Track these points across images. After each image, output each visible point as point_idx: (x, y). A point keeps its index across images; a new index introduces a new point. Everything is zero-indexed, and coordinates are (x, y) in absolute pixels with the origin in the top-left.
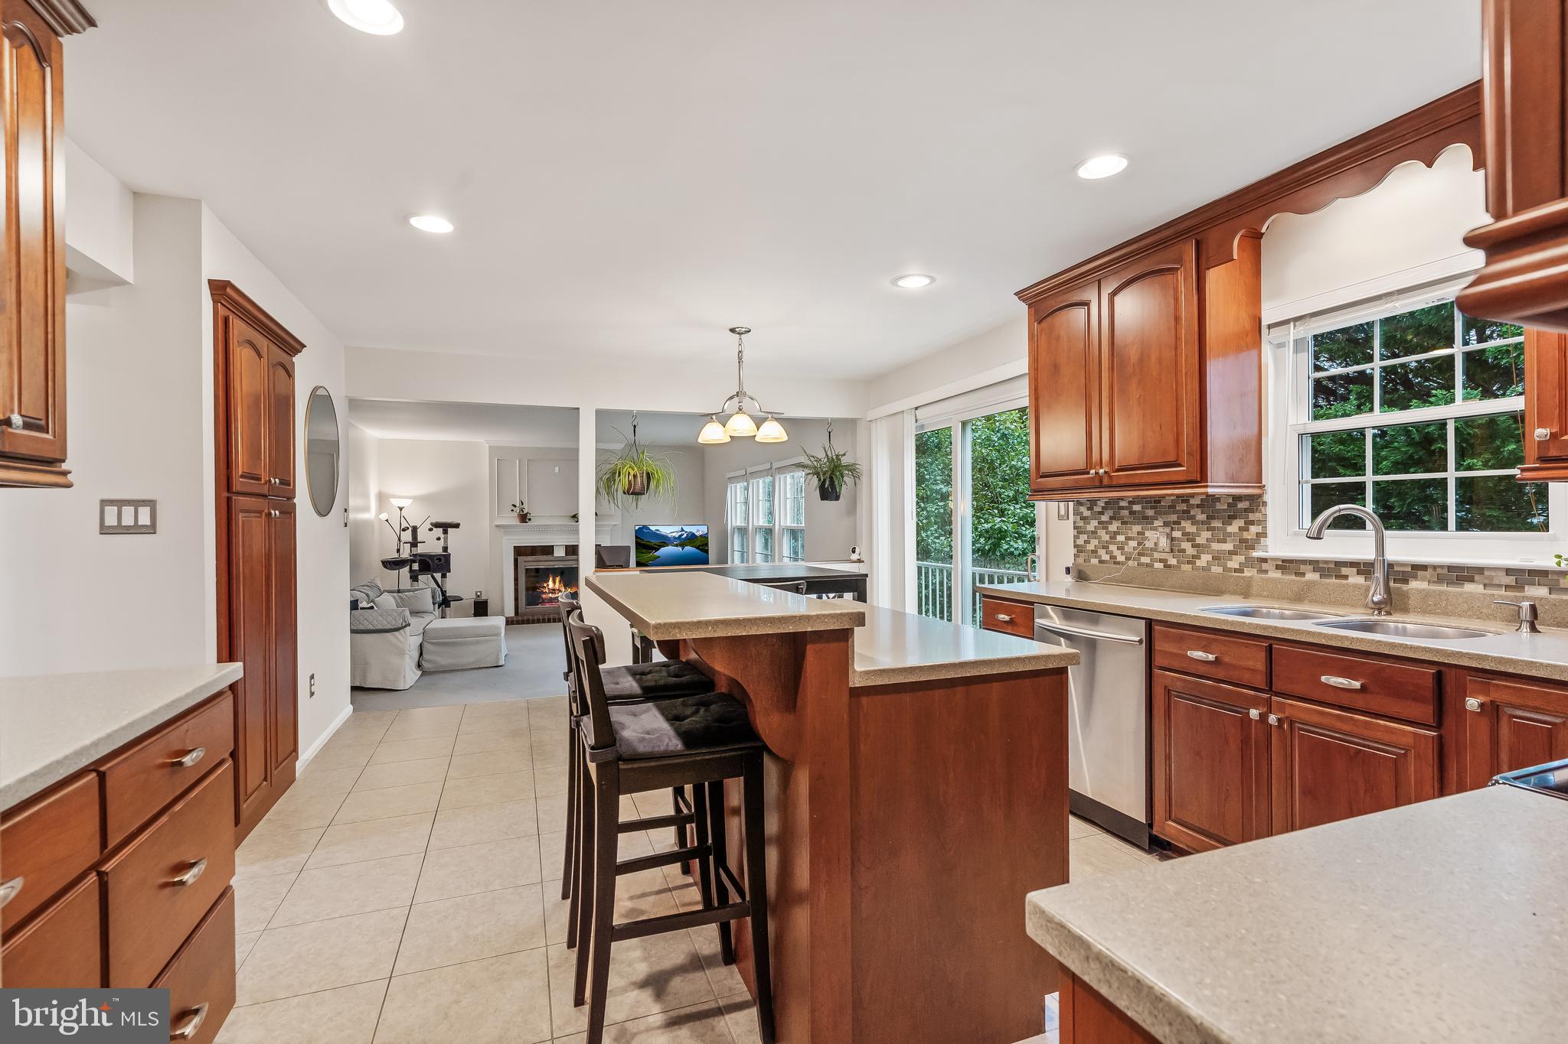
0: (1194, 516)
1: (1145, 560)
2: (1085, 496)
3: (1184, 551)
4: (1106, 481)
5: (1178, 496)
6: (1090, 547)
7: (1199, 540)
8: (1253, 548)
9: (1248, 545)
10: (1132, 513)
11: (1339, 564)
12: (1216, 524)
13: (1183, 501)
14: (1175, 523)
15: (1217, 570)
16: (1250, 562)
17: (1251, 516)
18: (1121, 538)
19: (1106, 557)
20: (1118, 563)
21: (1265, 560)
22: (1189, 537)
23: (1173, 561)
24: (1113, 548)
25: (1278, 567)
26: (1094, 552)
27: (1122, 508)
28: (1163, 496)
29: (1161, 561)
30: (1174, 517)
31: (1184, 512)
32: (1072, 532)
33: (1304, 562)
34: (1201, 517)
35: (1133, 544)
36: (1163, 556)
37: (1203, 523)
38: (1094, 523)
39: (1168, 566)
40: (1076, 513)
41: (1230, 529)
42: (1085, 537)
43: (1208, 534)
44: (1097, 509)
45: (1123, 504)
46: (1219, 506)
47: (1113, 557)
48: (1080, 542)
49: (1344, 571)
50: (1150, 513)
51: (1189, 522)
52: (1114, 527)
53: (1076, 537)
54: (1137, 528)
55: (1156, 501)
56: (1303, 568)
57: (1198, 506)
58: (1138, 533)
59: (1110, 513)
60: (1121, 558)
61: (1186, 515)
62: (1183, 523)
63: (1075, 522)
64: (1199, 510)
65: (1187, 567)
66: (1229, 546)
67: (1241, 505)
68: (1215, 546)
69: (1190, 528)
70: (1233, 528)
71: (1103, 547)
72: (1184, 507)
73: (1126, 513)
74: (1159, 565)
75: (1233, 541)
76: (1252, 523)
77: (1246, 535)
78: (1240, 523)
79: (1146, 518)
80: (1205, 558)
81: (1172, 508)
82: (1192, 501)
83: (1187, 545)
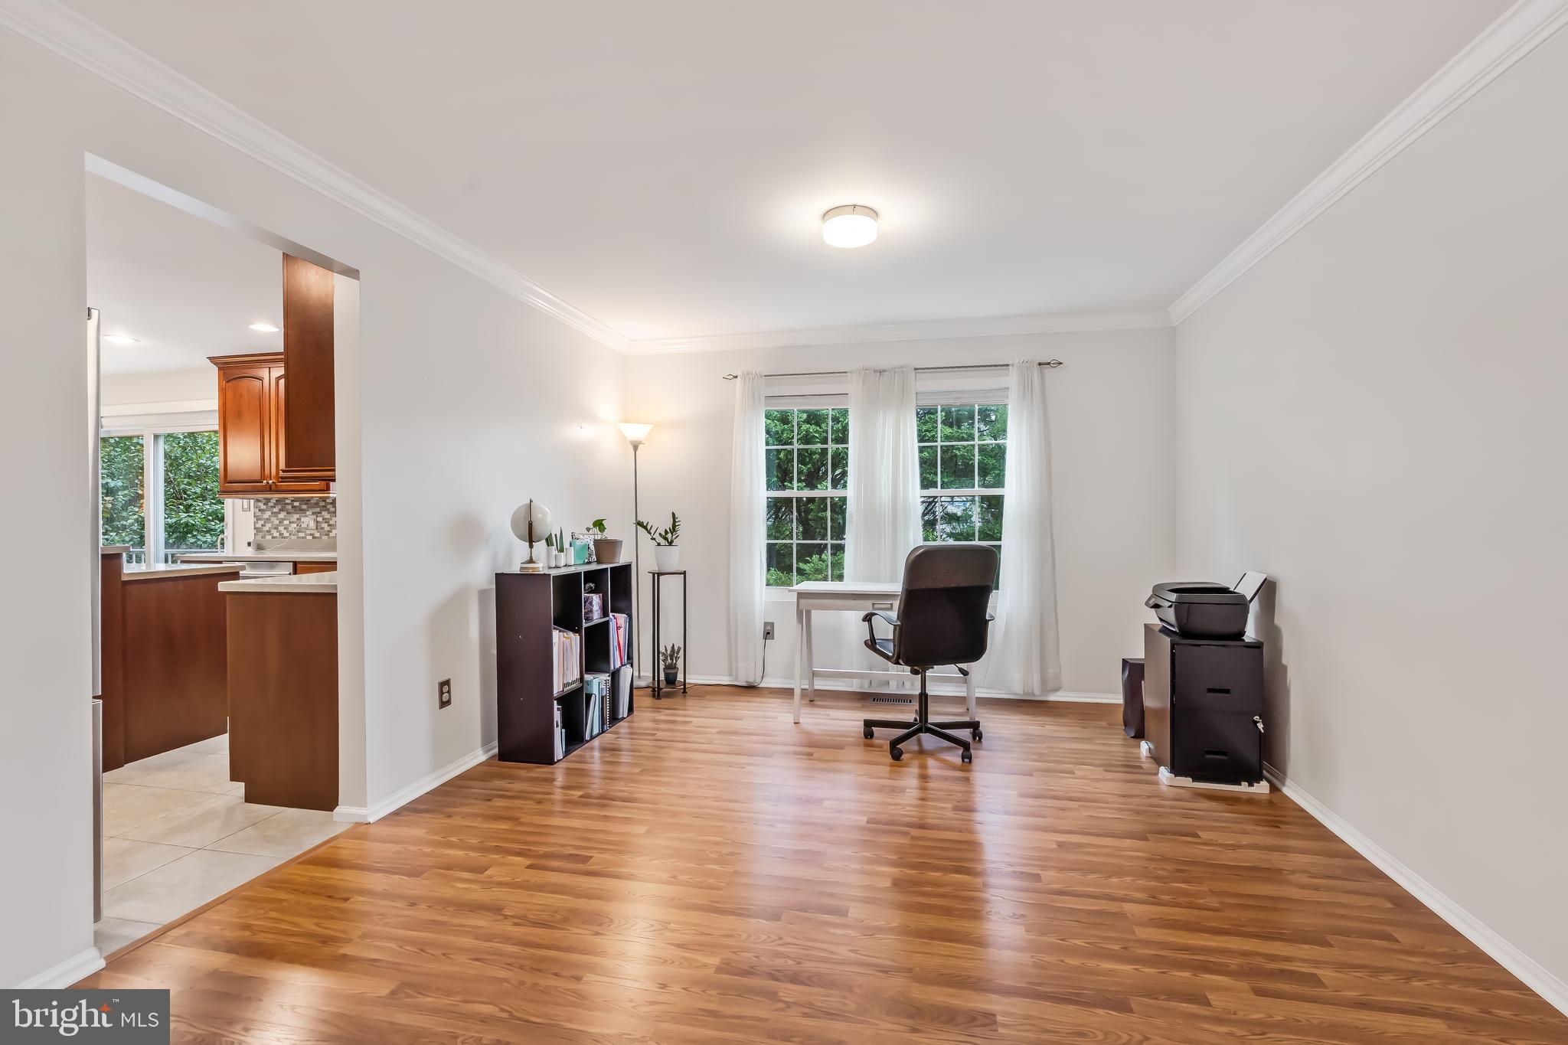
0: (329, 509)
1: (301, 535)
2: (261, 496)
3: (323, 528)
4: (273, 487)
5: (320, 498)
6: (266, 528)
7: (331, 523)
10: (293, 507)
13: (323, 501)
14: (319, 513)
18: (286, 522)
19: (276, 534)
20: (285, 537)
22: (326, 521)
23: (317, 535)
24: (281, 528)
26: (269, 531)
27: (287, 504)
28: (312, 498)
29: (311, 535)
30: (318, 510)
31: (323, 506)
32: (253, 519)
34: (331, 510)
35: (294, 525)
36: (311, 532)
38: (267, 514)
39: (314, 537)
40: (255, 507)
42: (262, 522)
44: (270, 504)
45: (287, 501)
47: (281, 534)
48: (259, 525)
50: (304, 507)
51: (326, 512)
52: (282, 515)
53: (255, 523)
54: (297, 516)
55: (307, 501)
57: (330, 504)
58: (297, 519)
59: (280, 507)
60: (286, 534)
61: (325, 508)
62: (323, 513)
63: (254, 513)
64: (331, 506)
65: (325, 538)
69: (326, 515)
71: (275, 528)
72: (323, 504)
73: (289, 507)
74: (310, 537)
79: (301, 510)
81: (317, 504)
82: (328, 501)
83: (325, 526)
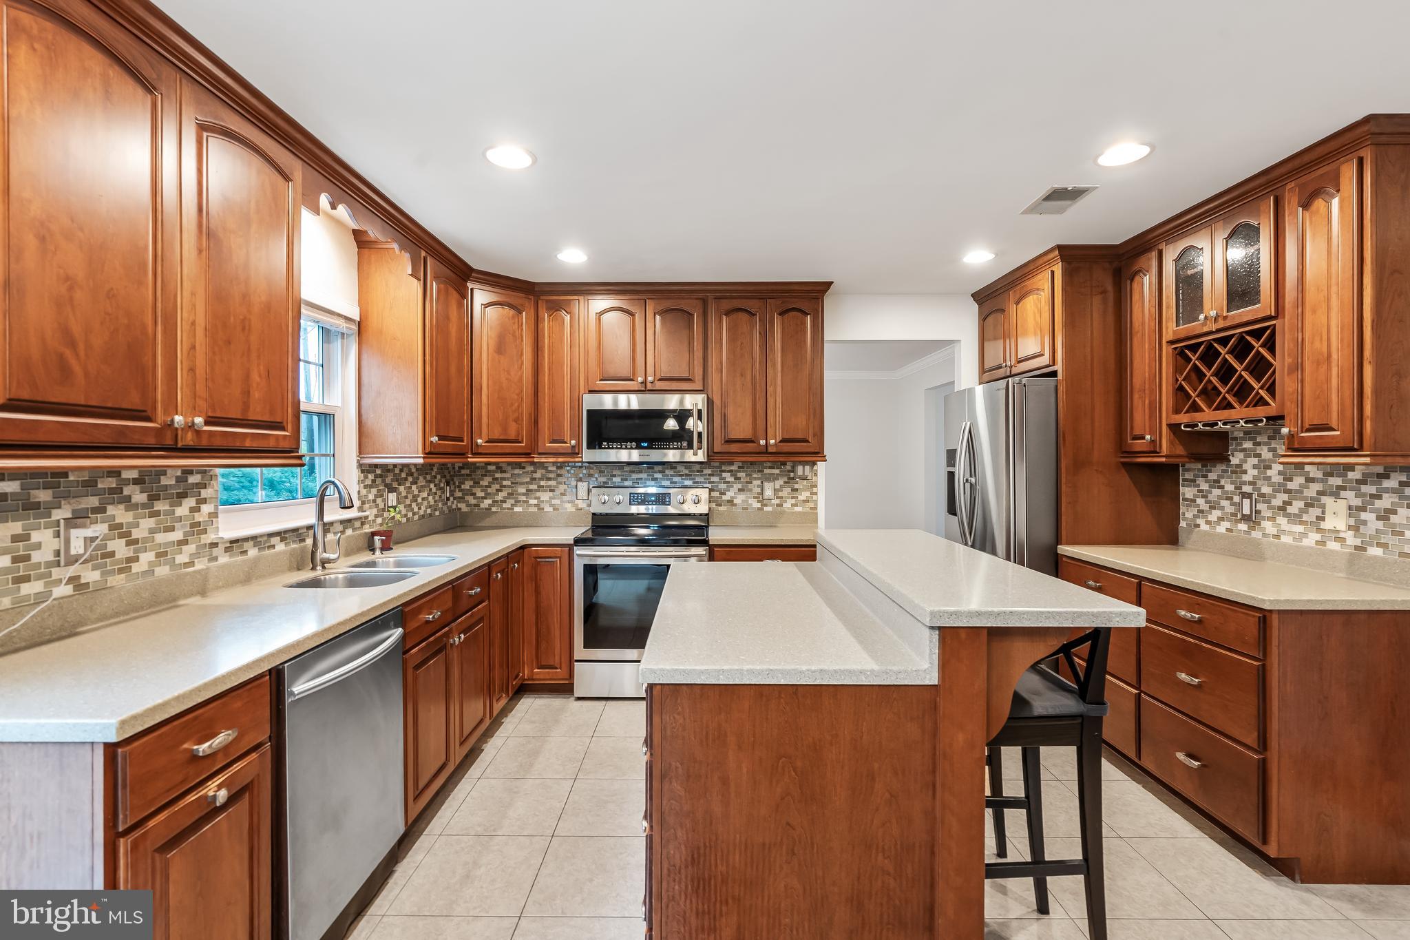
0: (128, 498)
1: (32, 588)
3: (112, 554)
7: (136, 534)
8: (205, 532)
9: (198, 529)
12: (161, 506)
14: (96, 510)
15: (163, 571)
17: (204, 493)
21: (214, 545)
22: (119, 530)
23: (91, 576)
25: (227, 550)
30: (94, 501)
31: (112, 491)
33: (246, 539)
34: (139, 497)
36: (75, 571)
37: (144, 506)
39: (82, 588)
46: (165, 481)
50: (43, 498)
51: (122, 507)
56: (246, 545)
57: (136, 482)
61: (117, 495)
62: (111, 510)
64: (137, 488)
65: (117, 580)
66: (178, 535)
67: (189, 480)
68: (161, 538)
69: (123, 516)
70: (183, 510)
72: (112, 483)
75: (183, 527)
76: (204, 501)
77: (198, 518)
78: (190, 502)
80: (147, 557)
81: (89, 485)
82: (126, 475)
83: (119, 547)
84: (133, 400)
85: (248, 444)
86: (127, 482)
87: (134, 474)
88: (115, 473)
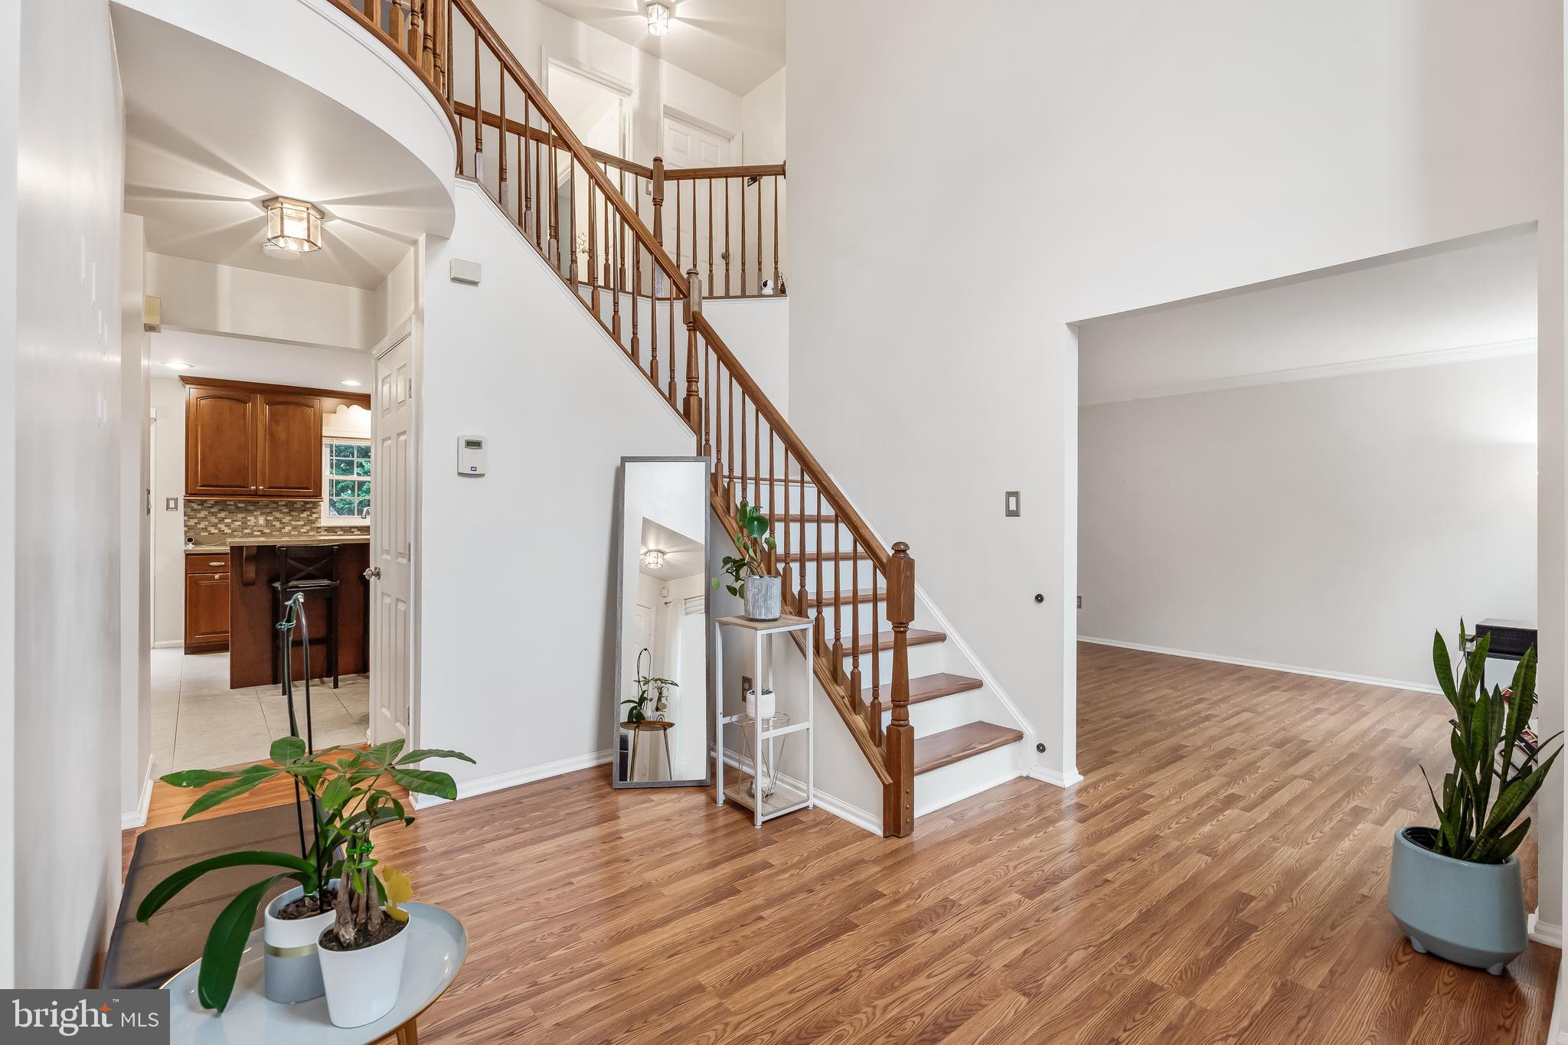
0: (281, 510)
3: (275, 526)
6: (202, 525)
7: (283, 521)
8: (314, 523)
9: (312, 522)
10: (237, 508)
11: (351, 527)
12: (294, 513)
14: (269, 513)
16: (312, 529)
17: (314, 510)
18: (227, 520)
21: (320, 528)
22: (278, 519)
23: (267, 531)
24: (221, 526)
25: (325, 530)
26: (205, 529)
27: (230, 505)
29: (259, 531)
30: (268, 510)
31: (275, 508)
32: (184, 518)
33: (337, 527)
35: (238, 523)
36: (260, 529)
37: (287, 513)
38: (204, 513)
39: (263, 533)
40: (188, 507)
41: (302, 515)
42: (196, 521)
43: (290, 518)
44: (207, 505)
46: (295, 506)
47: (221, 531)
48: (191, 523)
49: (353, 530)
50: (252, 508)
51: (278, 512)
52: (222, 515)
53: (186, 521)
54: (240, 516)
55: (254, 503)
57: (284, 505)
58: (242, 518)
59: (219, 508)
60: (228, 531)
61: (277, 509)
62: (274, 513)
63: (185, 513)
64: (284, 507)
65: (276, 533)
66: (302, 523)
67: (307, 506)
68: (293, 523)
69: (278, 515)
70: (304, 515)
71: (213, 526)
72: (274, 505)
73: (232, 508)
74: (257, 533)
75: (304, 520)
76: (314, 513)
77: (310, 518)
78: (307, 513)
79: (247, 510)
80: (287, 529)
81: (267, 506)
82: (280, 503)
83: (278, 524)
84: (239, 483)
85: (291, 494)
86: (280, 505)
87: (283, 503)
88: (277, 503)
